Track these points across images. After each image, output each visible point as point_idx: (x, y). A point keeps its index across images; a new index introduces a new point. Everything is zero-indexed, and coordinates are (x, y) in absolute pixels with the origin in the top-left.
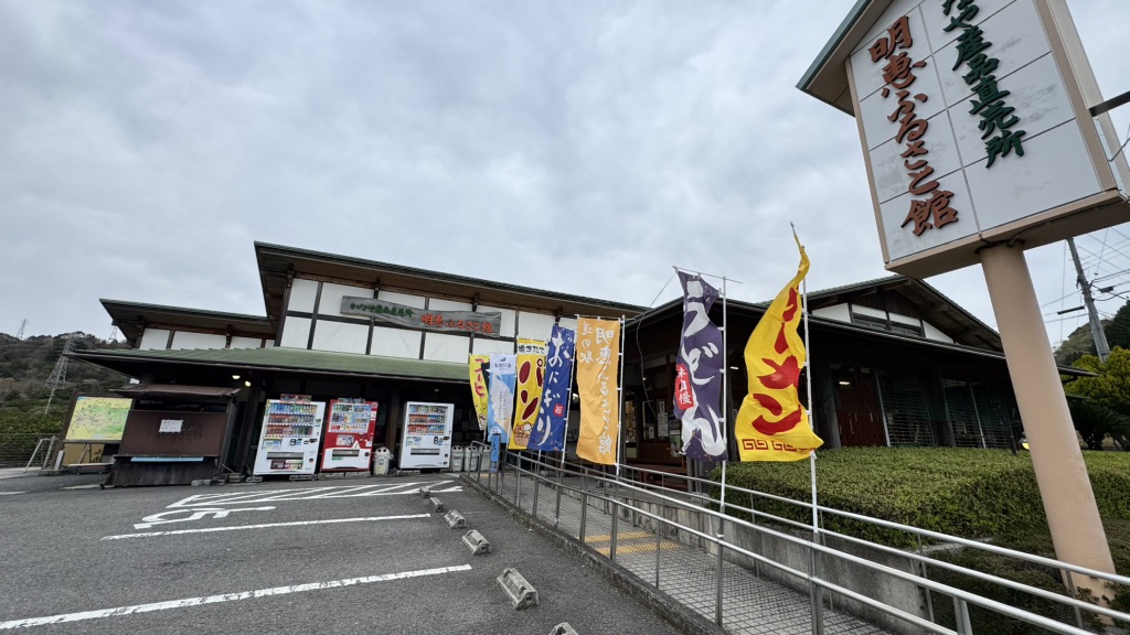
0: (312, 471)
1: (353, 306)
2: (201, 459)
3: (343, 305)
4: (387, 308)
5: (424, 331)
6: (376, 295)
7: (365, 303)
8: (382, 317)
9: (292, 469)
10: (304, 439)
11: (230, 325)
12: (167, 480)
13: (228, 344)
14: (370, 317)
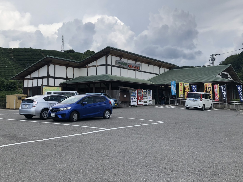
0: (137, 105)
3: (116, 62)
4: (123, 63)
5: (128, 69)
6: (120, 60)
7: (120, 62)
8: (122, 66)
11: (69, 64)
12: (125, 106)
13: (66, 69)
14: (120, 66)
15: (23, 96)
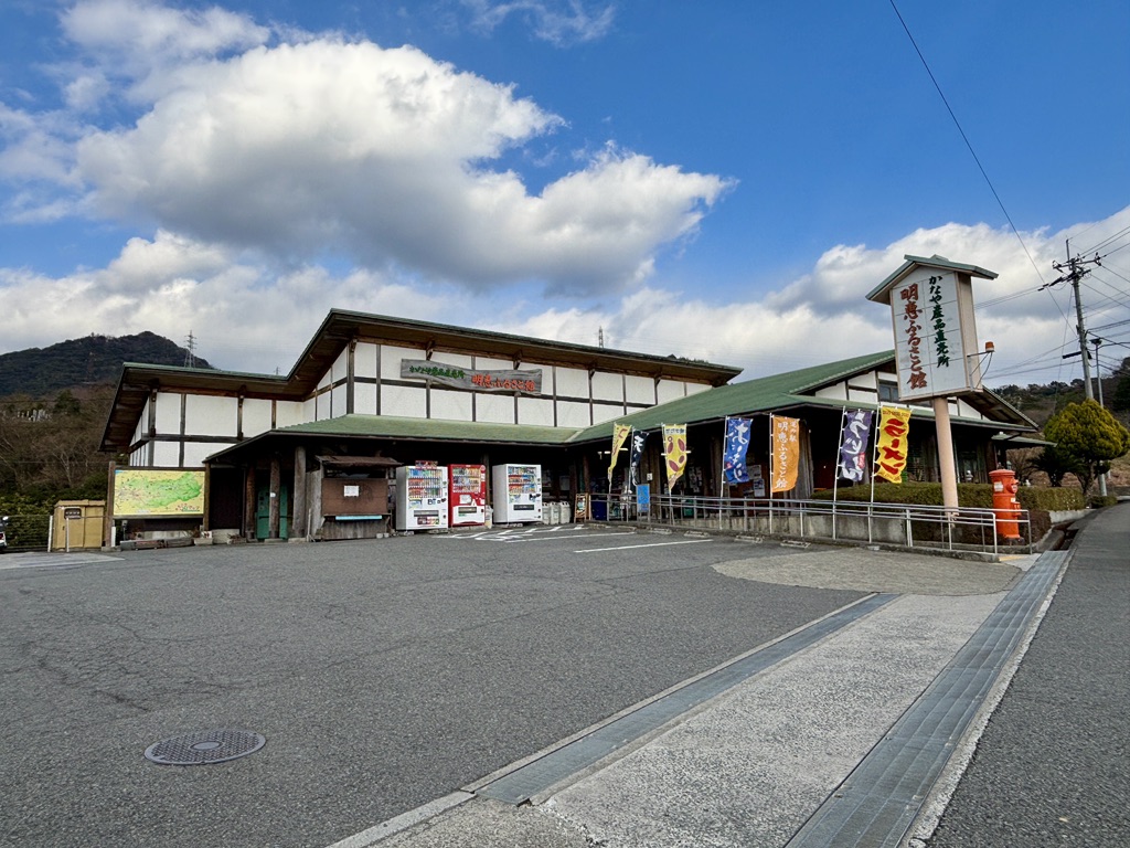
0: (446, 526)
1: (412, 370)
2: (380, 517)
3: (402, 368)
4: (442, 370)
5: (474, 391)
6: (429, 357)
7: (421, 365)
8: (439, 379)
9: (432, 525)
10: (437, 499)
11: (244, 386)
12: (355, 534)
13: (240, 407)
14: (427, 380)
15: (86, 507)
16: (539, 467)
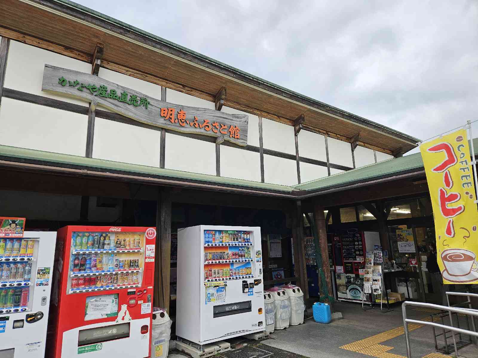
1: (62, 82)
3: (45, 77)
4: (113, 92)
5: (164, 130)
6: (95, 72)
7: (81, 79)
8: (107, 105)
10: (14, 317)
14: (90, 103)
16: (257, 231)
